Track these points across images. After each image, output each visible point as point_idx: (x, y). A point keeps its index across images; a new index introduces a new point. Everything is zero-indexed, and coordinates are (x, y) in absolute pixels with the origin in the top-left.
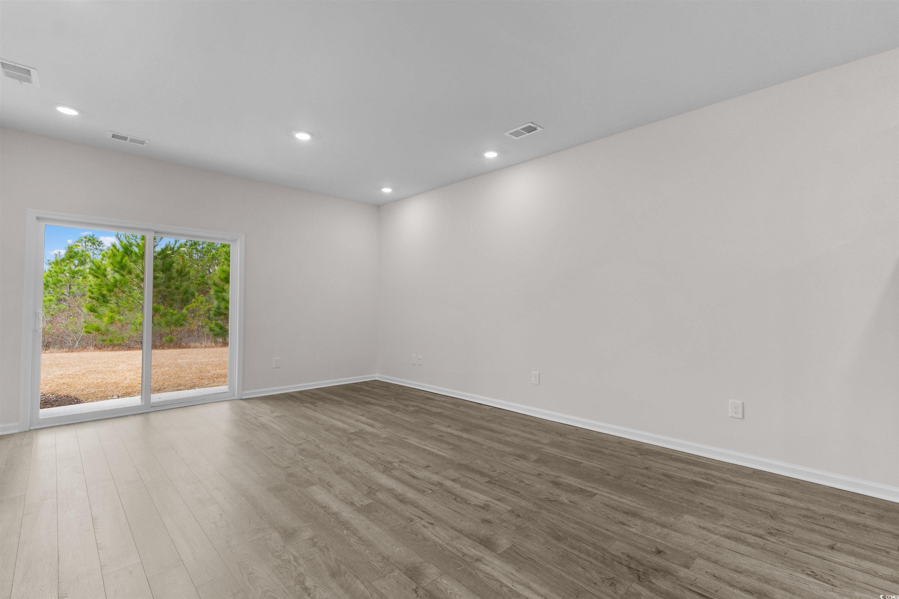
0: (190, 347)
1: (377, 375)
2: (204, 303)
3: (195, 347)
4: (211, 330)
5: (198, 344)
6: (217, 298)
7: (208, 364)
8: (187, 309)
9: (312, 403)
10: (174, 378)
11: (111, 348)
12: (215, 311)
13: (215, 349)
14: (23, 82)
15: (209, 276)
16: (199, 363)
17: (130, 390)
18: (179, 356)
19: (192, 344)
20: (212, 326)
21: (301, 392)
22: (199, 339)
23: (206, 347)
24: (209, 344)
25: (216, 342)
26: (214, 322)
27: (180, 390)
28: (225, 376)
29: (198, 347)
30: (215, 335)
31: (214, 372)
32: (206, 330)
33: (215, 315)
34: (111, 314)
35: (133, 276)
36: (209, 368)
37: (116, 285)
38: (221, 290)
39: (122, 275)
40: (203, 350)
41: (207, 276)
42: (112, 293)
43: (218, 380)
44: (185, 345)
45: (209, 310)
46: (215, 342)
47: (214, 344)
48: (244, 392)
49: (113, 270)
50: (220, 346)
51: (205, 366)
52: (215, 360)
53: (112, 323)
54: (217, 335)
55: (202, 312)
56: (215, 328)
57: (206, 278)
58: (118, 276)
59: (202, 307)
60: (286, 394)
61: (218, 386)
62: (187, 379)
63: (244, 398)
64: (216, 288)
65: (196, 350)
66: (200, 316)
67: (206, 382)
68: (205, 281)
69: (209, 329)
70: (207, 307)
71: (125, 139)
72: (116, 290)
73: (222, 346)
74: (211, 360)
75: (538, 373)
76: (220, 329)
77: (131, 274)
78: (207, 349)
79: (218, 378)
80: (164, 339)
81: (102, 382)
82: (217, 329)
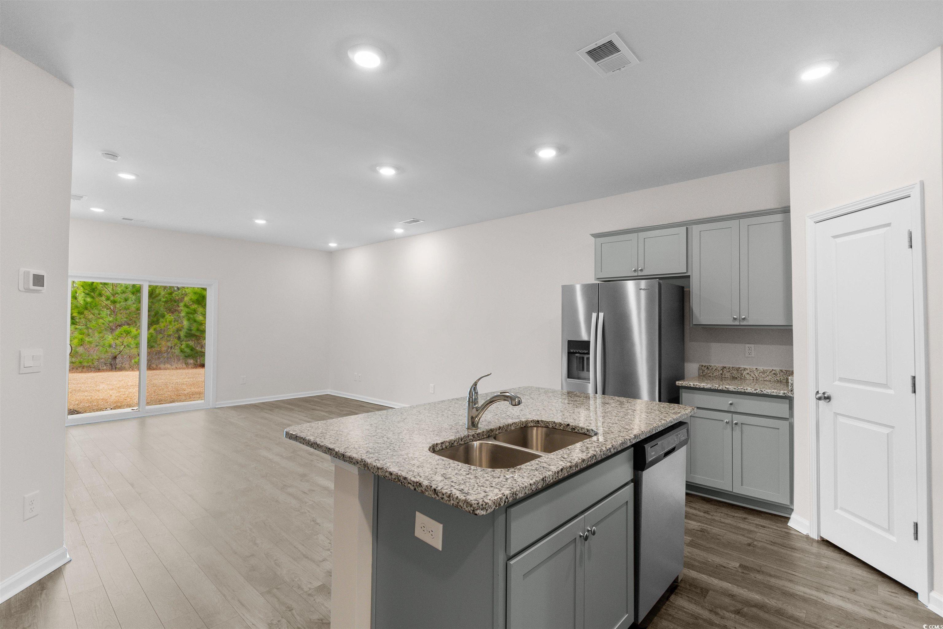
0: (160, 369)
1: (329, 390)
2: (173, 323)
3: (165, 369)
4: (181, 351)
5: (169, 366)
6: (189, 320)
7: (183, 384)
8: (155, 329)
9: (271, 410)
10: (154, 395)
11: (80, 370)
12: (186, 333)
13: (187, 371)
14: (75, 200)
15: (177, 293)
16: (174, 383)
17: (119, 404)
18: (153, 378)
19: (162, 366)
20: (183, 347)
21: (263, 403)
22: (168, 360)
23: (177, 368)
24: (180, 366)
25: (187, 364)
26: (184, 343)
27: (162, 404)
28: (200, 393)
29: (169, 369)
30: (186, 356)
31: (189, 390)
32: (177, 351)
33: (186, 336)
34: (80, 336)
35: (103, 298)
36: (184, 387)
37: (87, 308)
38: (193, 311)
39: (93, 298)
40: (175, 372)
41: (175, 293)
42: (82, 316)
43: (194, 396)
44: (155, 367)
45: (178, 330)
46: (185, 364)
47: (185, 366)
48: (217, 403)
49: (84, 292)
50: (191, 367)
51: (181, 385)
52: (188, 380)
53: (82, 345)
54: (187, 357)
55: (170, 333)
56: (186, 350)
57: (173, 295)
58: (89, 300)
59: (170, 327)
60: (250, 405)
61: (194, 401)
62: (166, 396)
63: (217, 407)
64: (187, 310)
65: (168, 371)
66: (169, 336)
67: (184, 398)
68: (172, 298)
69: (179, 350)
70: (176, 326)
71: (132, 220)
72: (86, 312)
73: (194, 368)
74: (185, 380)
75: (433, 385)
76: (191, 350)
77: (102, 296)
78: (178, 371)
79: (193, 395)
80: (133, 361)
81: (91, 398)
82: (188, 350)
